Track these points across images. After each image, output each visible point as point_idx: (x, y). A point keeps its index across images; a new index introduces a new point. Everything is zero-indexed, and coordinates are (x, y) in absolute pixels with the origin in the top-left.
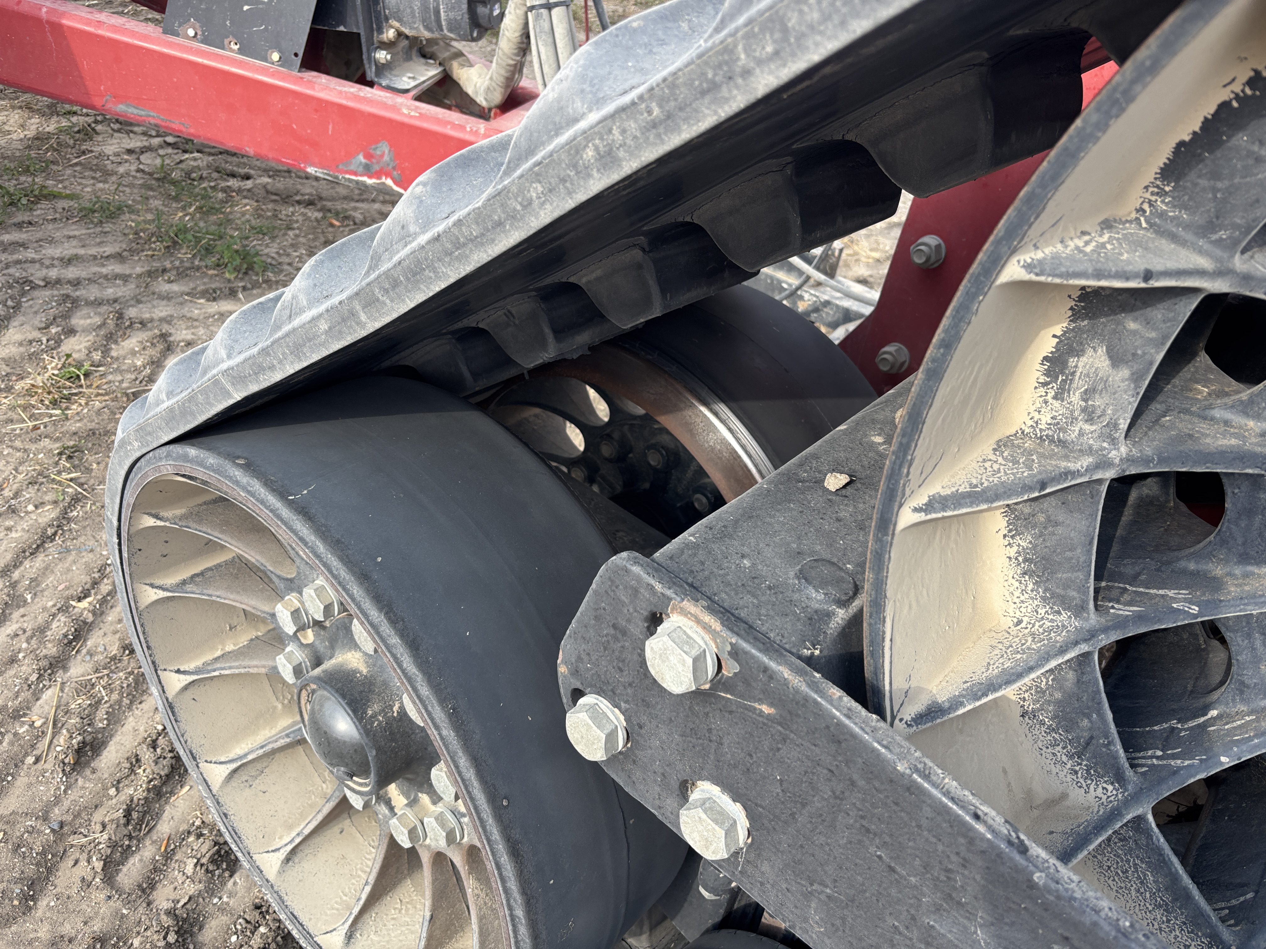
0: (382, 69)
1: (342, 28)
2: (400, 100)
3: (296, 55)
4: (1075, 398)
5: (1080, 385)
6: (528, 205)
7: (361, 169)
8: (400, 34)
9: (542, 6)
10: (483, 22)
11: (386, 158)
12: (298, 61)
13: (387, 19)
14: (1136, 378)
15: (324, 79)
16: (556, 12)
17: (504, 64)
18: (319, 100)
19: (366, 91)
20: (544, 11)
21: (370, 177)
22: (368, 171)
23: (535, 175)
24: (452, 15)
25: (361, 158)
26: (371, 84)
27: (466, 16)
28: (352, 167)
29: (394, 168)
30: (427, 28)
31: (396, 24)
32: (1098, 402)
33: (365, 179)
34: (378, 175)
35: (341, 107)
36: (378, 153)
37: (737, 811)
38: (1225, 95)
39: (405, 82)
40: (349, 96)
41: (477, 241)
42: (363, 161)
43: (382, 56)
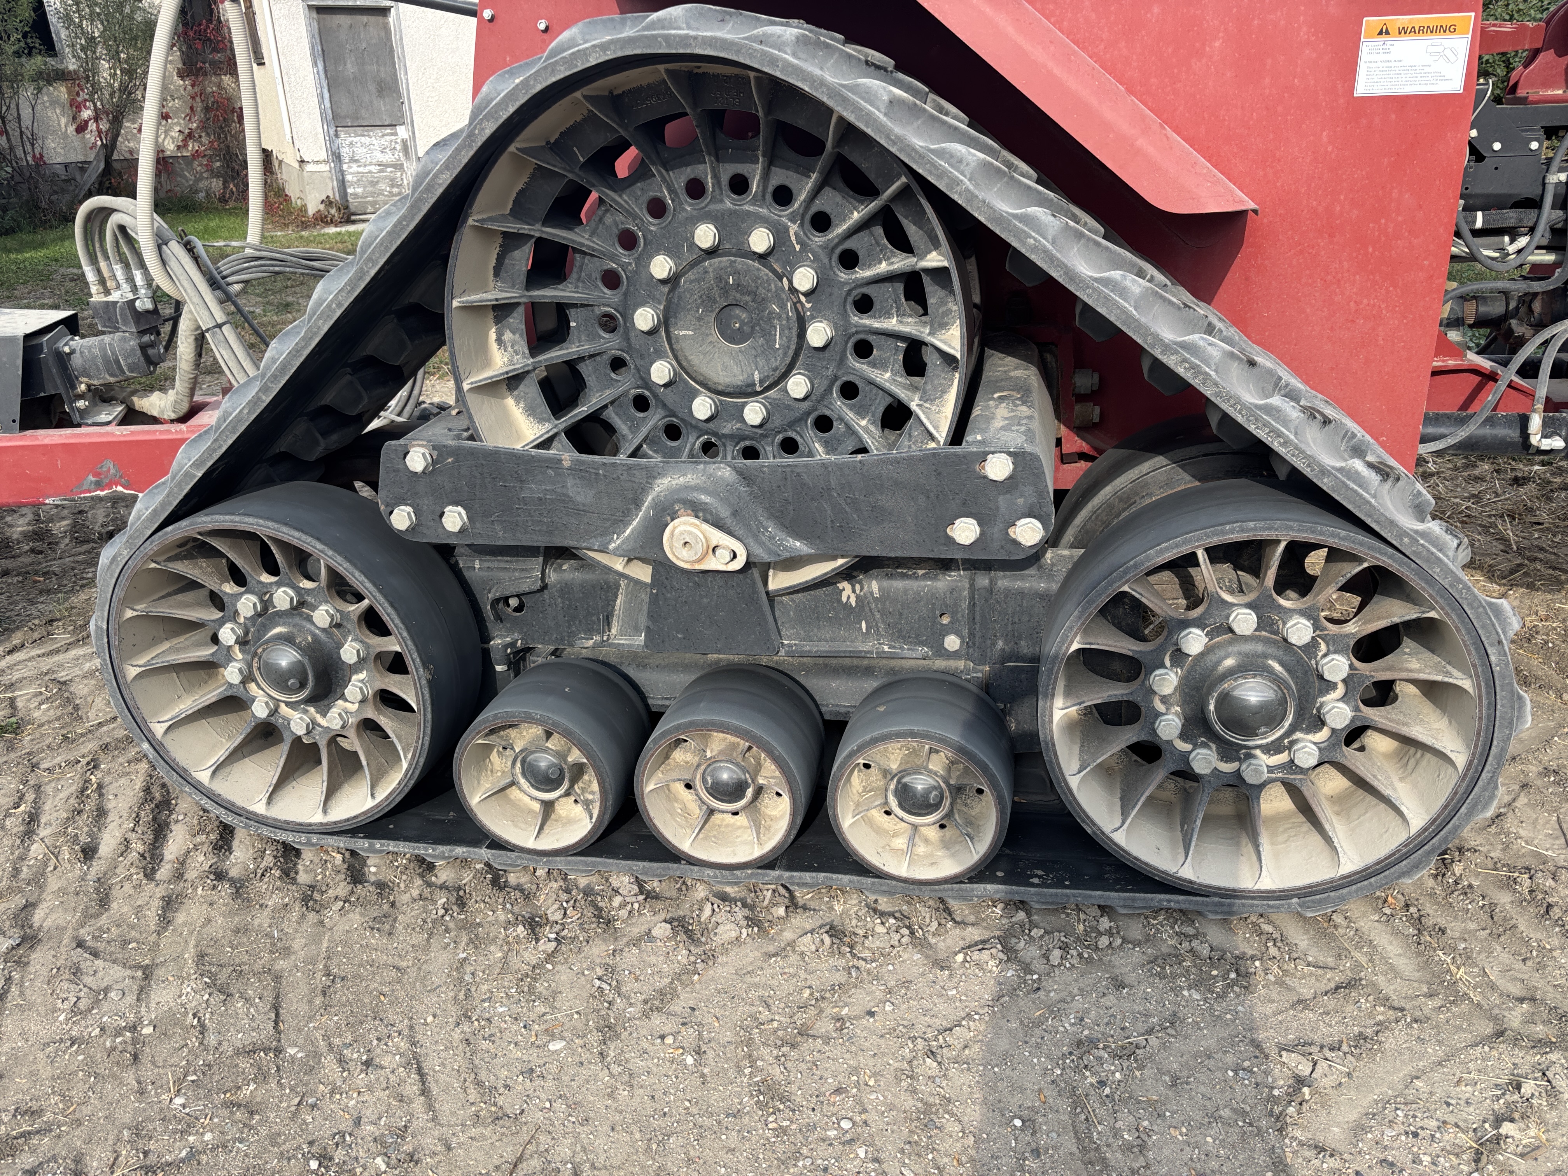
0: (83, 413)
1: (42, 394)
2: (108, 428)
3: (14, 421)
4: (510, 349)
5: (509, 345)
6: (319, 328)
7: (93, 486)
8: (89, 386)
9: (214, 327)
10: (154, 359)
11: (112, 471)
12: (17, 425)
13: (77, 378)
14: (521, 336)
15: (41, 432)
16: (224, 328)
17: (186, 379)
18: (45, 446)
19: (78, 430)
20: (217, 330)
21: (102, 490)
22: (99, 485)
23: (319, 318)
24: (129, 361)
25: (91, 478)
26: (79, 425)
27: (142, 359)
28: (84, 488)
29: (121, 477)
30: (111, 375)
31: (85, 380)
32: (516, 348)
33: (98, 492)
34: (109, 486)
35: (64, 445)
36: (105, 469)
37: (460, 509)
38: (497, 251)
39: (104, 417)
40: (67, 437)
41: (304, 348)
42: (93, 479)
43: (81, 404)
